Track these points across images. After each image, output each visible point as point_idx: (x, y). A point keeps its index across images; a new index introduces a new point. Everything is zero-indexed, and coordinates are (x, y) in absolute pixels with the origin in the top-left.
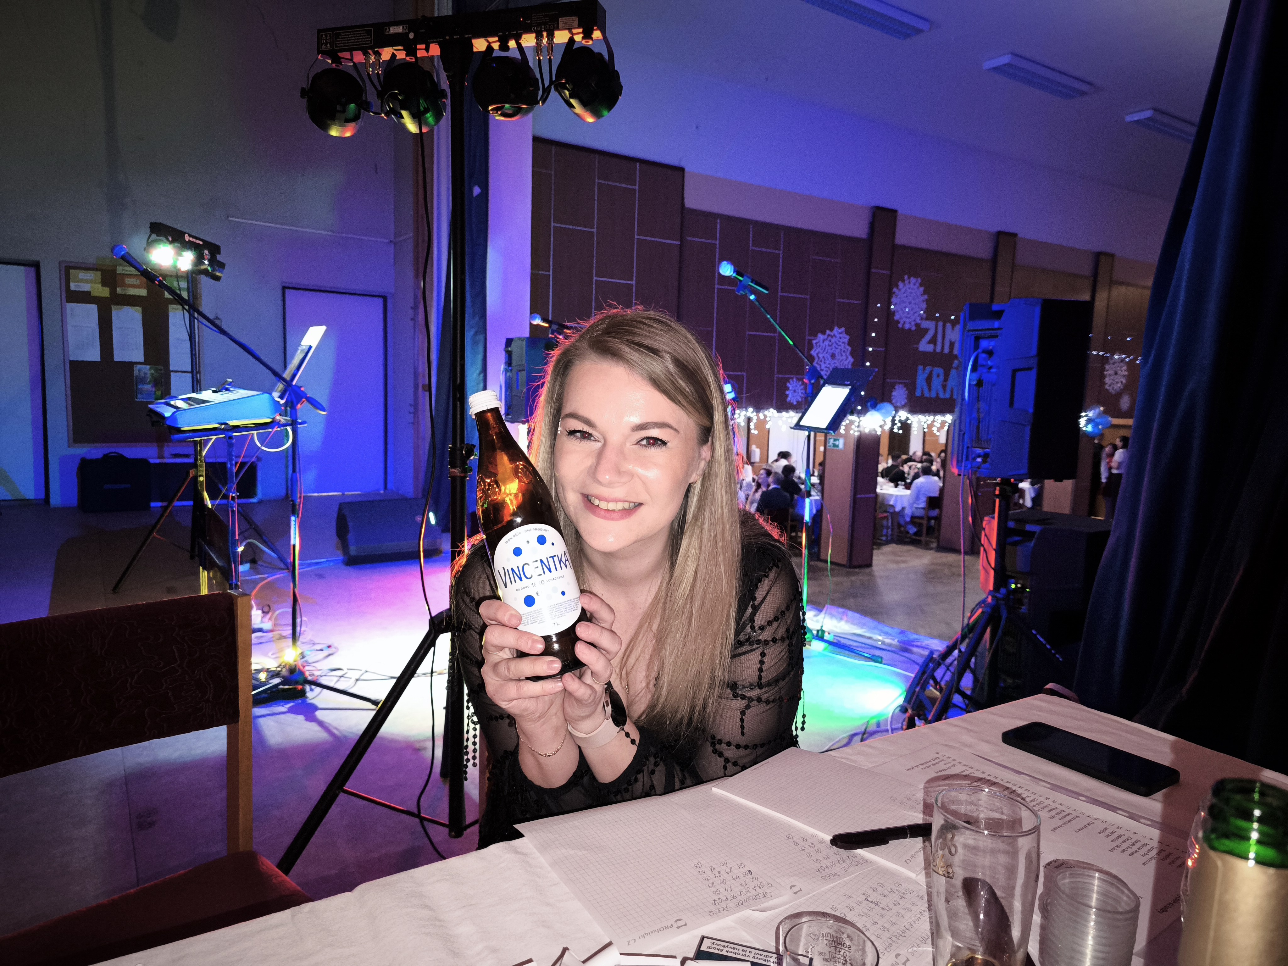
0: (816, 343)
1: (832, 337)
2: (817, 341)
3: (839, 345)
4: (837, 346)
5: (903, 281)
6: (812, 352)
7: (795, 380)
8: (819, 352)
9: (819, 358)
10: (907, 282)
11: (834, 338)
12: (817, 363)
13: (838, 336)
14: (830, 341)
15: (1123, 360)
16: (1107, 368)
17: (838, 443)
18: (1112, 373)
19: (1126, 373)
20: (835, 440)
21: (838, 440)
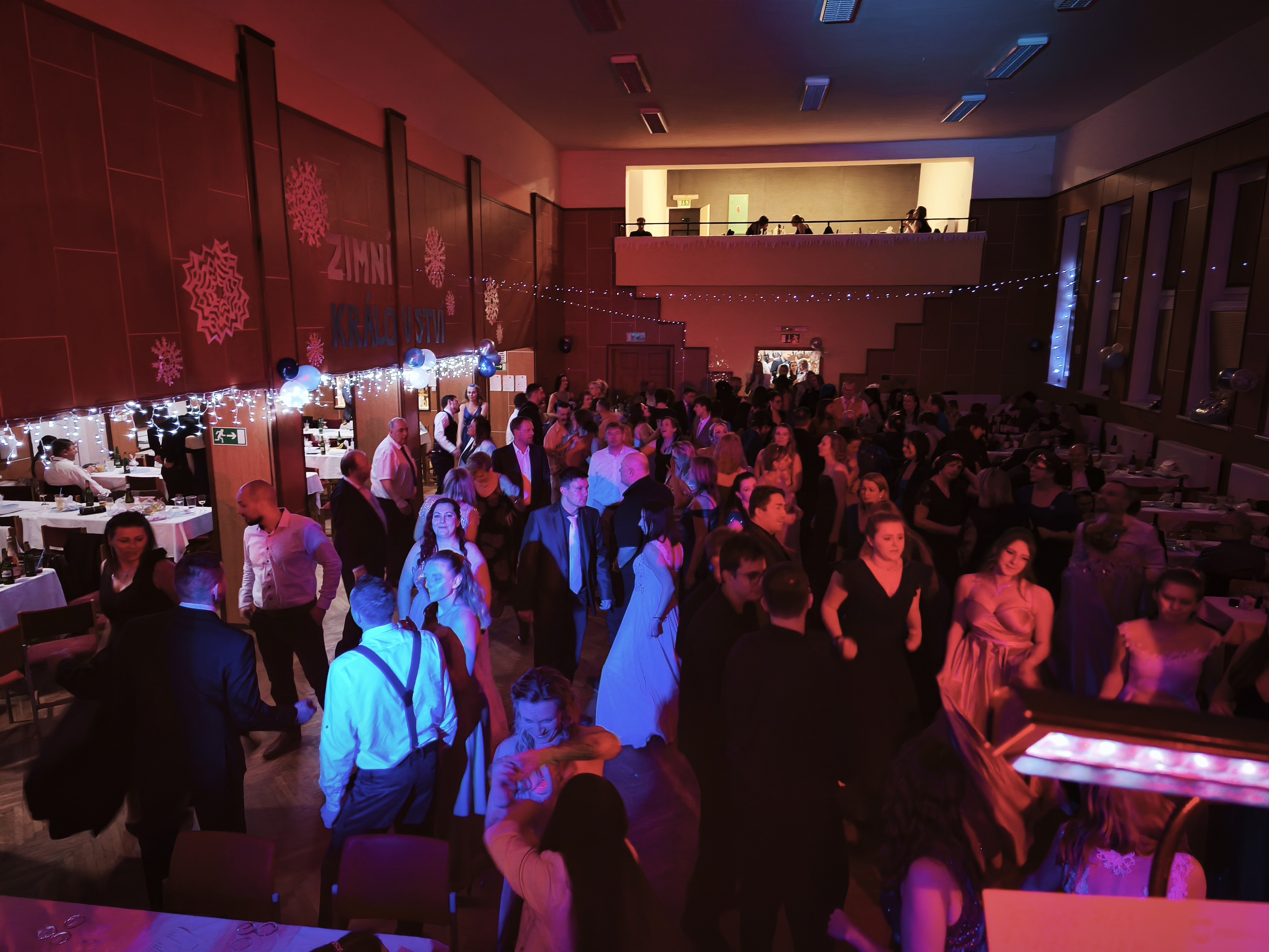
0: (189, 269)
2: (189, 265)
4: (222, 274)
5: (296, 167)
6: (185, 287)
7: (164, 339)
9: (198, 297)
10: (301, 168)
13: (221, 255)
15: (495, 287)
16: (486, 296)
17: (235, 436)
18: (490, 301)
19: (498, 301)
20: (227, 432)
21: (235, 431)
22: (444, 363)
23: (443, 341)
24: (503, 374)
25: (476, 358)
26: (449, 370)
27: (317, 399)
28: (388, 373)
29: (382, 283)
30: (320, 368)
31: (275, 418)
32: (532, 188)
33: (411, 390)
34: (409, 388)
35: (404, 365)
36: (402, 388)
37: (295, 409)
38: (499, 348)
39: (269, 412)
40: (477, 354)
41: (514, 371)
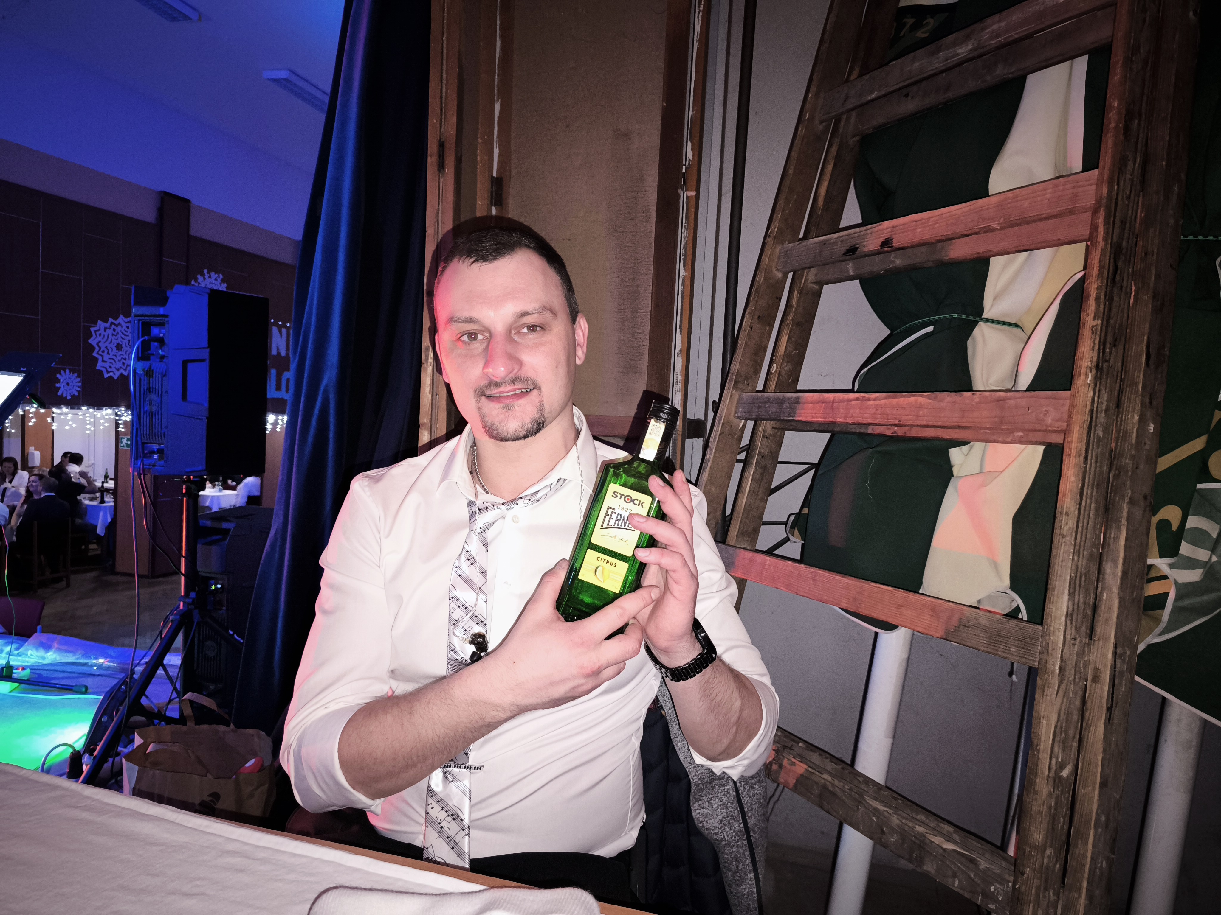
0: (95, 331)
1: (117, 326)
2: (95, 329)
3: (128, 336)
4: (123, 336)
5: (202, 274)
6: (90, 341)
7: (67, 371)
8: (100, 342)
9: (100, 348)
10: (207, 276)
11: (119, 327)
12: (98, 353)
13: (124, 325)
14: (114, 330)
29: (283, 355)
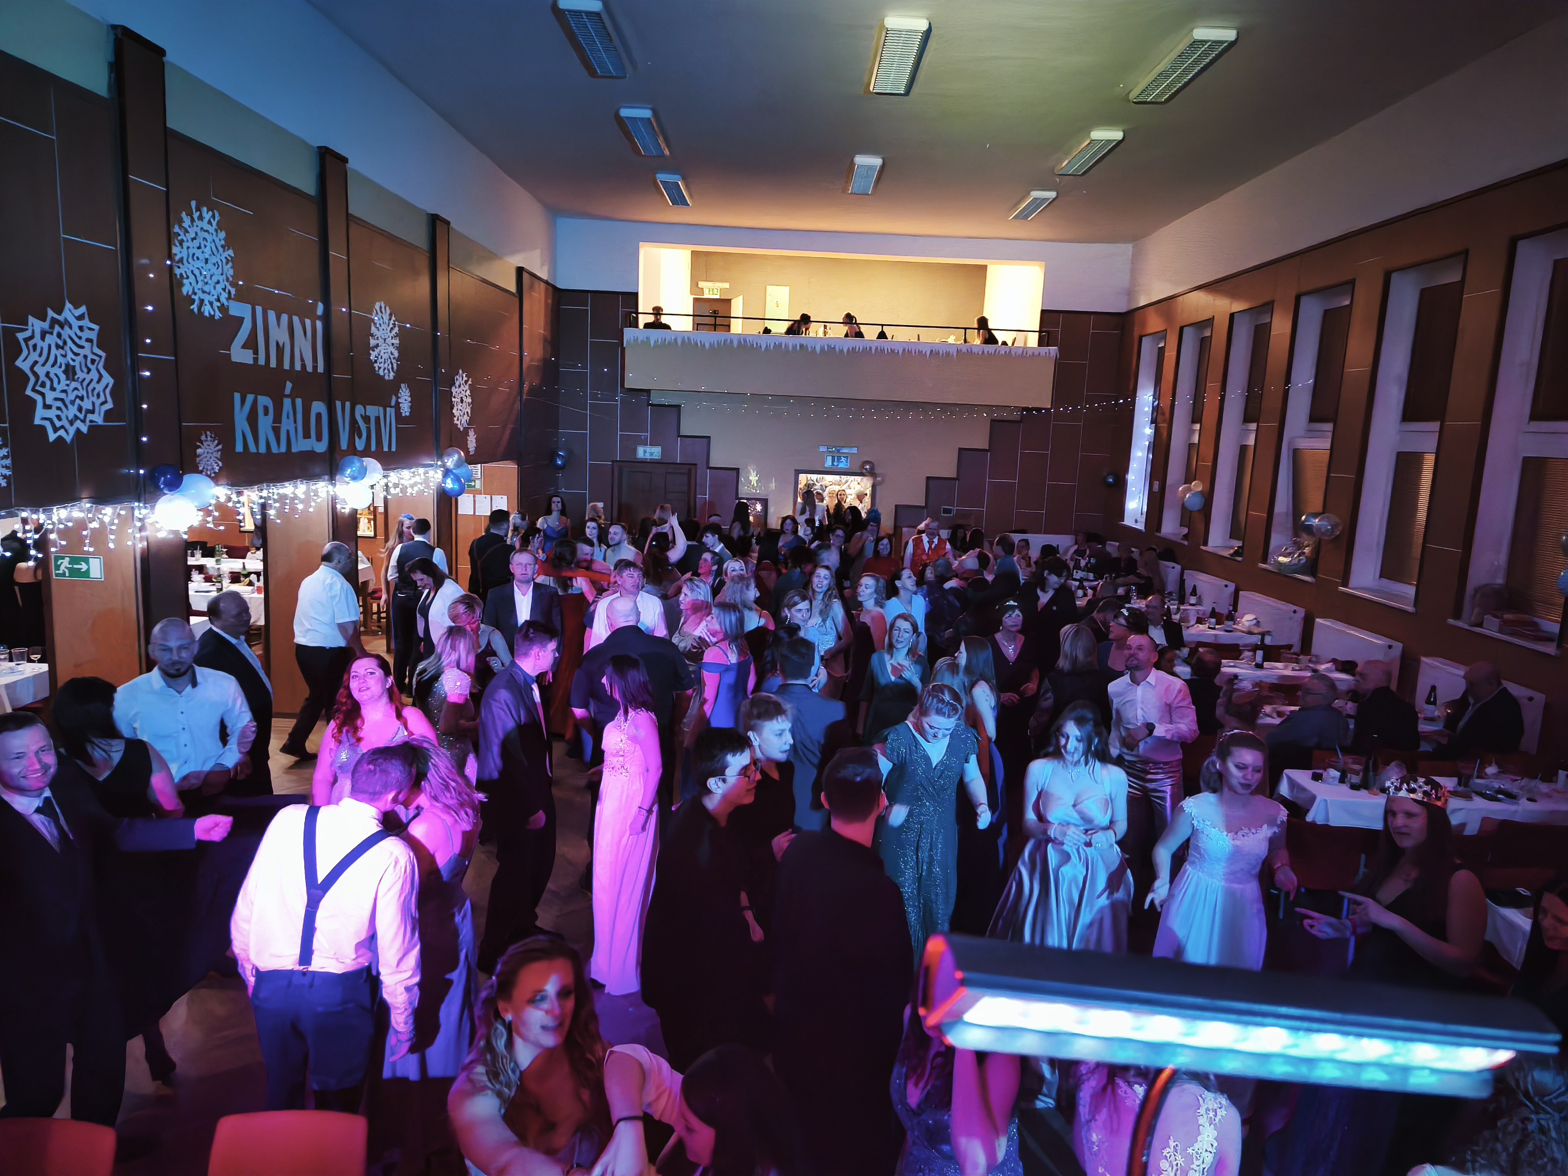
0: (26, 340)
1: (61, 326)
2: (28, 334)
4: (75, 348)
5: (190, 214)
6: (19, 363)
8: (36, 362)
9: (37, 377)
10: (196, 215)
11: (66, 328)
12: (34, 390)
13: (76, 324)
14: (59, 335)
15: (466, 382)
16: (454, 393)
17: (87, 567)
18: (459, 400)
19: (470, 401)
20: (73, 561)
21: (86, 561)
22: (394, 476)
23: (394, 449)
24: (476, 492)
25: (438, 471)
26: (401, 486)
27: (210, 519)
28: (314, 487)
29: (310, 369)
30: (215, 478)
31: (145, 543)
32: (517, 260)
33: (347, 511)
34: (344, 508)
35: (338, 477)
36: (334, 509)
37: (176, 533)
38: (471, 460)
39: (138, 535)
40: (440, 466)
41: (490, 490)
